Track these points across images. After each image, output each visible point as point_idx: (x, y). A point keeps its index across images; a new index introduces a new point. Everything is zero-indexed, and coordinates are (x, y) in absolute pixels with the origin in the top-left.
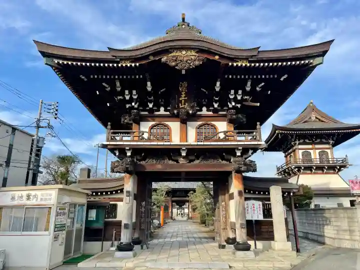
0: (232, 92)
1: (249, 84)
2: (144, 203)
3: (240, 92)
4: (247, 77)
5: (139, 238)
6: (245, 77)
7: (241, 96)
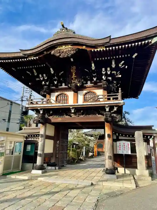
0: (103, 69)
1: (113, 63)
2: (58, 141)
3: (109, 69)
4: (112, 58)
5: (55, 163)
6: (110, 58)
7: (110, 72)
